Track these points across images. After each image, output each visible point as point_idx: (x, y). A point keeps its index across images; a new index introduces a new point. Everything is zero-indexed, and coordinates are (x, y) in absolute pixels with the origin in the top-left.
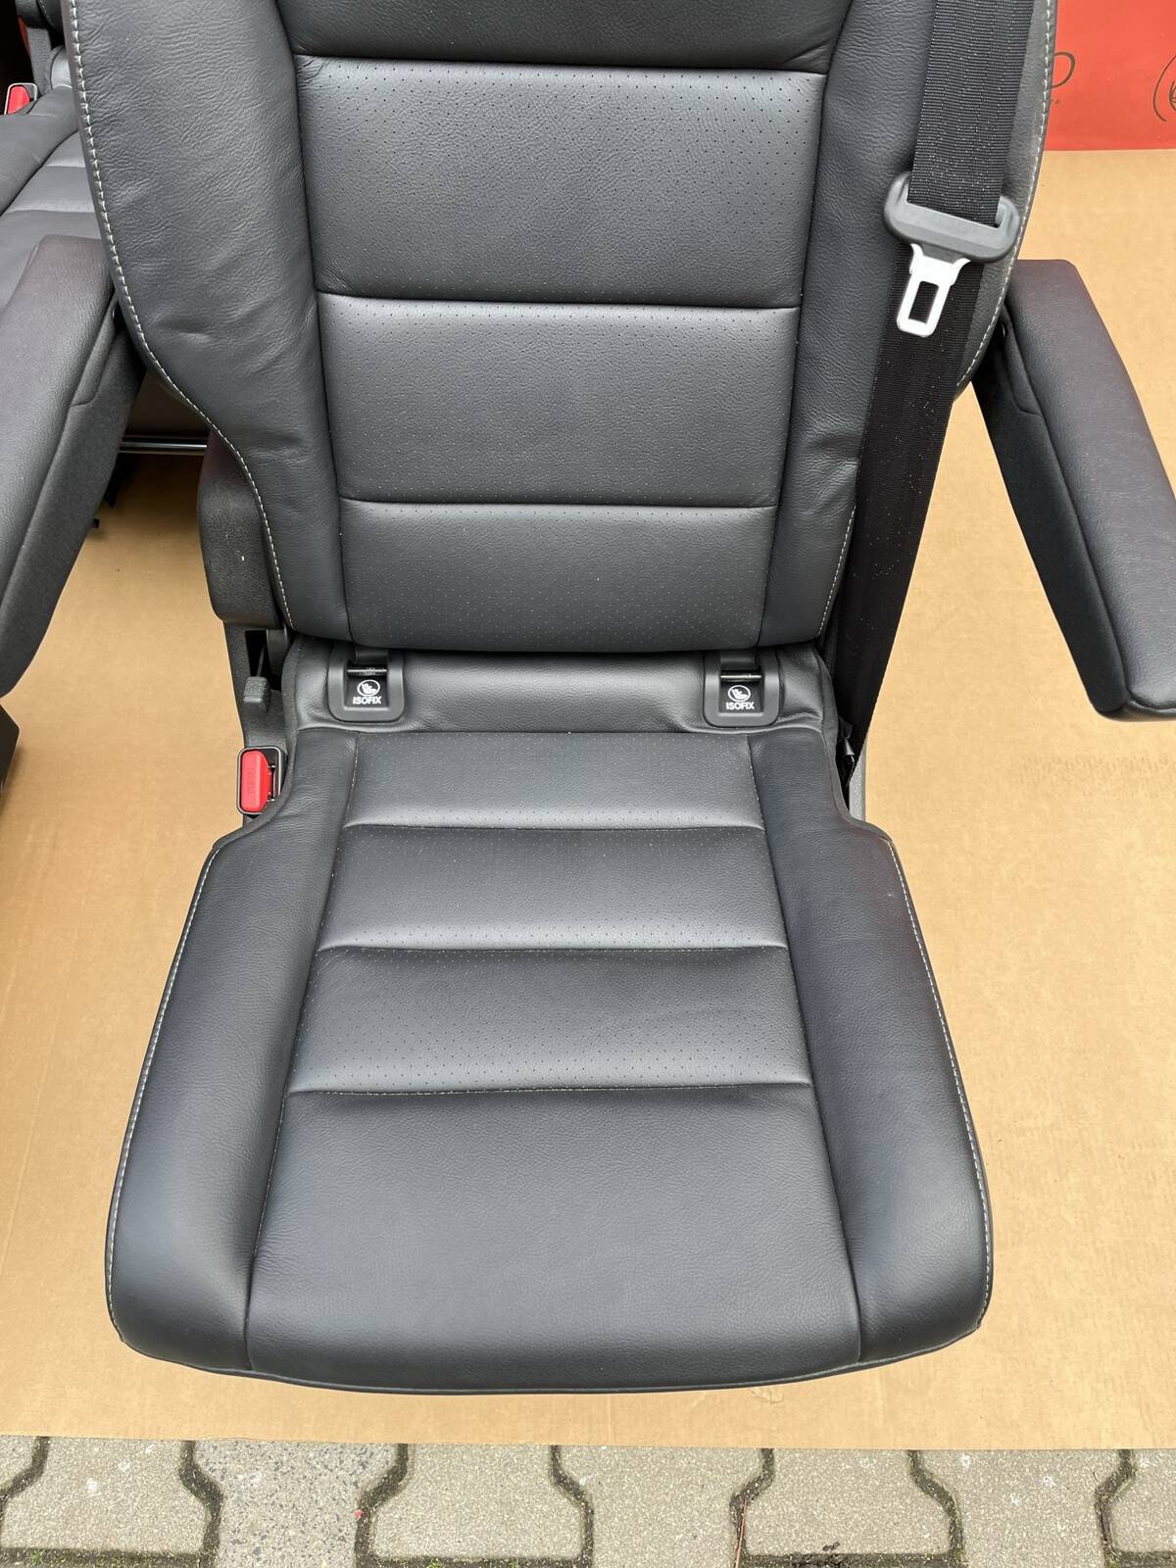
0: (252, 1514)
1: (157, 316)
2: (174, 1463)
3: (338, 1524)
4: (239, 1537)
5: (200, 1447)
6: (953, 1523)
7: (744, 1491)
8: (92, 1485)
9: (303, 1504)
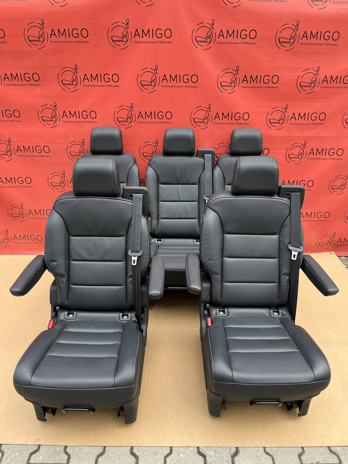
0: (212, 459)
1: (206, 259)
2: (196, 451)
3: (228, 460)
4: (210, 462)
5: (200, 448)
6: (339, 459)
7: (300, 454)
8: (182, 455)
9: (221, 457)
